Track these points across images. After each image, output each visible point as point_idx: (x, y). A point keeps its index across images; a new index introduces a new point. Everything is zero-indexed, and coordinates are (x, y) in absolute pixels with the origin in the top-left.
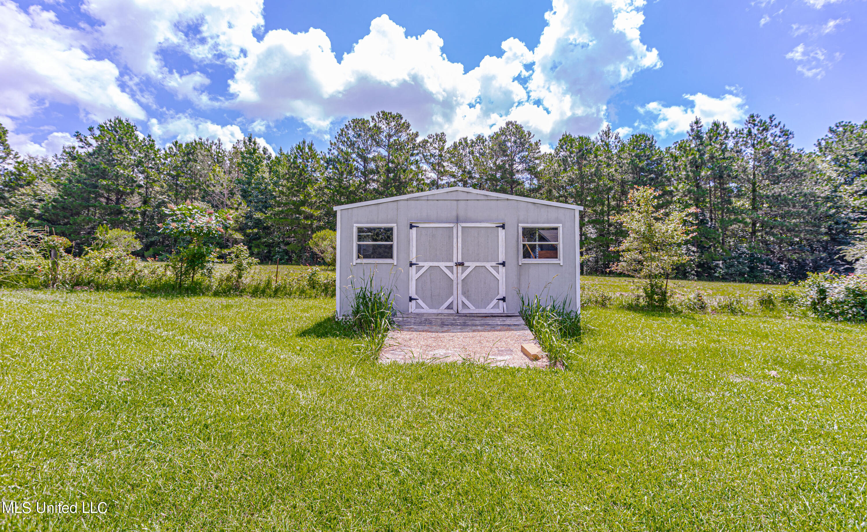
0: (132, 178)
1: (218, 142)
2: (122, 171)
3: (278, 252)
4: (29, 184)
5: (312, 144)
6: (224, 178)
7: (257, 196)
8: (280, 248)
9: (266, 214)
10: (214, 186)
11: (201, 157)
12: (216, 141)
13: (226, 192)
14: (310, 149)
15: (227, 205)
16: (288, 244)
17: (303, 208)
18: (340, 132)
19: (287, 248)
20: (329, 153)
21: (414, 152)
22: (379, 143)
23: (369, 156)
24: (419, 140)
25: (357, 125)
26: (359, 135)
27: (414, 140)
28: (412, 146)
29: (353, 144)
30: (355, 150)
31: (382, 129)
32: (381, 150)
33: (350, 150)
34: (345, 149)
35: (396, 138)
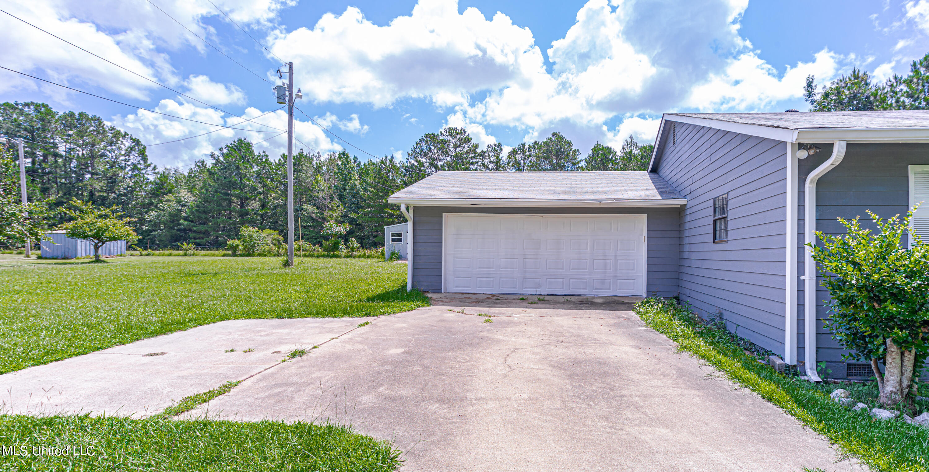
0: (254, 187)
1: (318, 155)
2: (248, 183)
3: (368, 243)
4: (170, 192)
5: (393, 158)
6: (324, 185)
7: (350, 200)
8: (369, 240)
9: (358, 214)
10: (318, 193)
11: (305, 168)
12: (316, 154)
13: (327, 197)
14: (391, 161)
15: (328, 207)
16: (376, 236)
17: (386, 210)
18: (415, 146)
19: (375, 239)
20: (407, 162)
21: (474, 161)
22: (447, 154)
23: (440, 164)
24: (478, 151)
25: (429, 139)
26: (430, 148)
27: (474, 151)
28: (473, 155)
29: (426, 155)
30: (428, 160)
31: (449, 141)
32: (448, 159)
33: (423, 160)
34: (420, 159)
35: (460, 149)
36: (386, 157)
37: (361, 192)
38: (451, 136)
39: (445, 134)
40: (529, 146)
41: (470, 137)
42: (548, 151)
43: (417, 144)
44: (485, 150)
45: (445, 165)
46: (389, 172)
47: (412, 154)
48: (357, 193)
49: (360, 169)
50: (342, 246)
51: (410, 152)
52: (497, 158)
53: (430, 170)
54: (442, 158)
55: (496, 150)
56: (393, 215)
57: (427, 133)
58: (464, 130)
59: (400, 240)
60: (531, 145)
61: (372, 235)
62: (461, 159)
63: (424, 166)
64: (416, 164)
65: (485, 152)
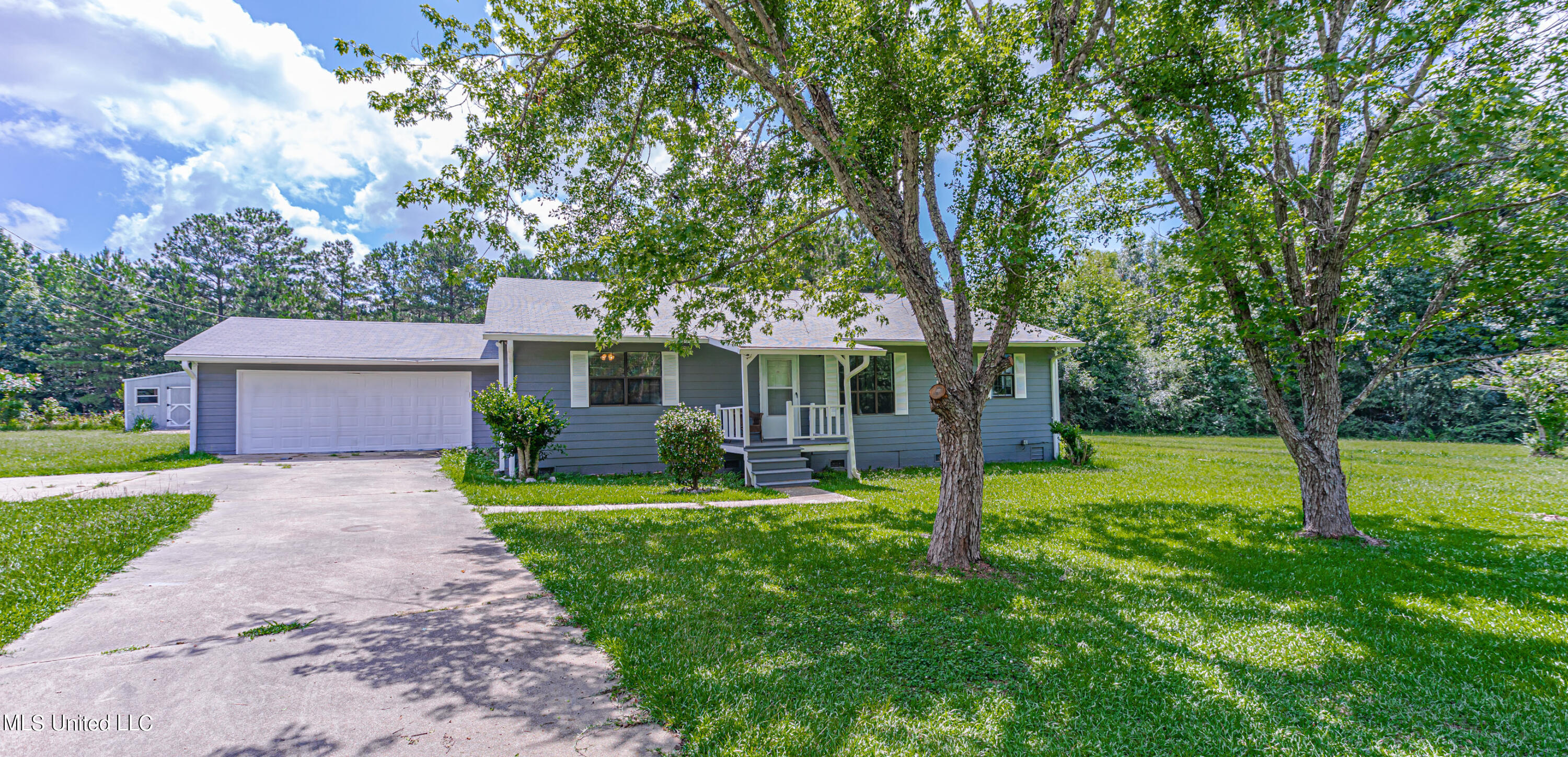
5: (121, 253)
20: (154, 261)
21: (297, 267)
22: (240, 252)
23: (226, 268)
24: (307, 250)
25: (202, 225)
26: (205, 241)
27: (298, 251)
28: (295, 257)
29: (195, 252)
30: (201, 261)
31: (246, 231)
32: (244, 260)
33: (191, 260)
34: (182, 258)
35: (269, 245)
36: (106, 252)
37: (46, 313)
38: (251, 222)
39: (236, 218)
40: (404, 246)
41: (290, 225)
42: (436, 259)
43: (177, 231)
44: (318, 249)
45: (238, 270)
46: (113, 279)
47: (164, 249)
48: (35, 313)
49: (40, 268)
50: (26, 411)
51: (161, 244)
52: (343, 265)
53: (204, 279)
54: (232, 258)
55: (340, 252)
56: (124, 356)
57: (198, 214)
58: (277, 215)
59: (155, 400)
60: (408, 246)
61: (72, 391)
62: (272, 263)
63: (192, 271)
64: (173, 266)
65: (318, 255)
